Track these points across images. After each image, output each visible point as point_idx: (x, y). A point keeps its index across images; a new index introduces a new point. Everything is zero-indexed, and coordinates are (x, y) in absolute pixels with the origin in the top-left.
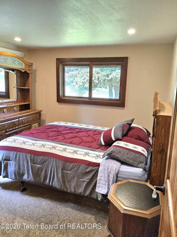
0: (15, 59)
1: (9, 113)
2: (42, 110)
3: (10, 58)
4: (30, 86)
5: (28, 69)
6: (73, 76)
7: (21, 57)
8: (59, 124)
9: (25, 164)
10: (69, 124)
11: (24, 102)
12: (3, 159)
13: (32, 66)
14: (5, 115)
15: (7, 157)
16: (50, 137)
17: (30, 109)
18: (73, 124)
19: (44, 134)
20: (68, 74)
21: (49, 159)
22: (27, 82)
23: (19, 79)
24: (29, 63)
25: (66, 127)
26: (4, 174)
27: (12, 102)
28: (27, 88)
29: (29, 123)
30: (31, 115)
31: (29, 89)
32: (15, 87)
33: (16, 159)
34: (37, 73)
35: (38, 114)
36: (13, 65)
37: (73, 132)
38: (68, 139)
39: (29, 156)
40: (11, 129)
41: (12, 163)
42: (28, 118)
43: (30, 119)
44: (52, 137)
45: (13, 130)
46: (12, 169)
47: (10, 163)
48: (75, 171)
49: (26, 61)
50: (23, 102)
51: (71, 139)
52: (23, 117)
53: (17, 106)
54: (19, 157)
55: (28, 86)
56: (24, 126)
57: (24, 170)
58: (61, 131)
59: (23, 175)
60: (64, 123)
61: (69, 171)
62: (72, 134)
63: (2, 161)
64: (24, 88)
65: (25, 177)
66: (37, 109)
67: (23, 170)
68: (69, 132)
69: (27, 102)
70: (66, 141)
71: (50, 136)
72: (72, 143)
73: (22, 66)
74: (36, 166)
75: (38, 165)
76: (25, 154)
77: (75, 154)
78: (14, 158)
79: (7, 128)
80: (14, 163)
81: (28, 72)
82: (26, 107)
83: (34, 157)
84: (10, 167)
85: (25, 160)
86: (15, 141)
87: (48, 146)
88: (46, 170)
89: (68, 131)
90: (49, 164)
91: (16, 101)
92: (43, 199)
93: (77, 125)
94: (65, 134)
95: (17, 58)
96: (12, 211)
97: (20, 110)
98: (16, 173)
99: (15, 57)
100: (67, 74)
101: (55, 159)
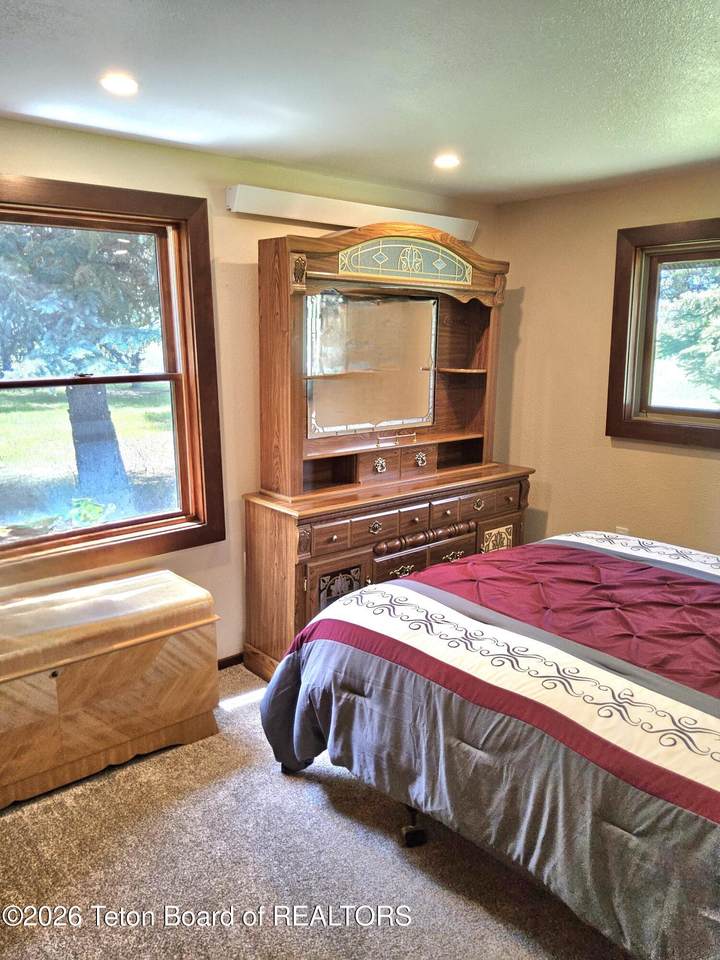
0: (435, 249)
1: (397, 476)
2: (534, 468)
3: (414, 247)
4: (487, 364)
5: (484, 289)
6: (702, 311)
7: (463, 243)
8: (606, 546)
9: (421, 729)
10: (661, 553)
11: (462, 428)
12: (339, 681)
13: (503, 273)
14: (381, 481)
15: (355, 677)
16: (554, 611)
17: (484, 460)
18: (679, 554)
19: (527, 592)
20: (677, 304)
21: (535, 738)
22: (478, 347)
23: (447, 334)
24: (493, 262)
25: (642, 566)
26: (335, 746)
27: (413, 430)
28: (475, 371)
29: (472, 524)
30: (483, 489)
31: (485, 374)
32: (428, 370)
33: (390, 693)
34: (524, 305)
35: (513, 483)
36: (424, 276)
37: (676, 598)
38: (649, 640)
39: (440, 695)
40: (398, 543)
41: (372, 710)
42: (470, 499)
43: (479, 506)
44: (563, 616)
45: (405, 549)
46: (369, 737)
47: (361, 705)
48: (675, 846)
49: (479, 258)
50: (456, 429)
51: (663, 644)
52: (447, 497)
53: (431, 448)
54: (401, 690)
55: (479, 363)
56: (450, 536)
57: (416, 758)
58: (614, 587)
59: (410, 776)
60: (634, 541)
61: (638, 835)
62: (673, 611)
63: (333, 691)
64: (462, 371)
65: (419, 791)
66: (513, 461)
67: (410, 755)
68: (653, 598)
69: (472, 431)
70: (633, 647)
71: (553, 607)
72: (668, 667)
73: (460, 279)
74: (467, 754)
75: (480, 753)
76: (427, 680)
77: (681, 745)
78: (380, 688)
79: (381, 538)
80: (377, 709)
81: (487, 302)
82: (467, 453)
83: (462, 705)
84: (362, 726)
85: (424, 713)
86: (392, 606)
87: (533, 664)
88: (514, 791)
89: (648, 594)
90: (532, 759)
91: (430, 424)
92: (492, 924)
93: (705, 563)
94: (629, 606)
95: (443, 246)
96: (346, 940)
97: (442, 465)
98: (382, 759)
99: (435, 242)
100: (671, 306)
101: (562, 745)
